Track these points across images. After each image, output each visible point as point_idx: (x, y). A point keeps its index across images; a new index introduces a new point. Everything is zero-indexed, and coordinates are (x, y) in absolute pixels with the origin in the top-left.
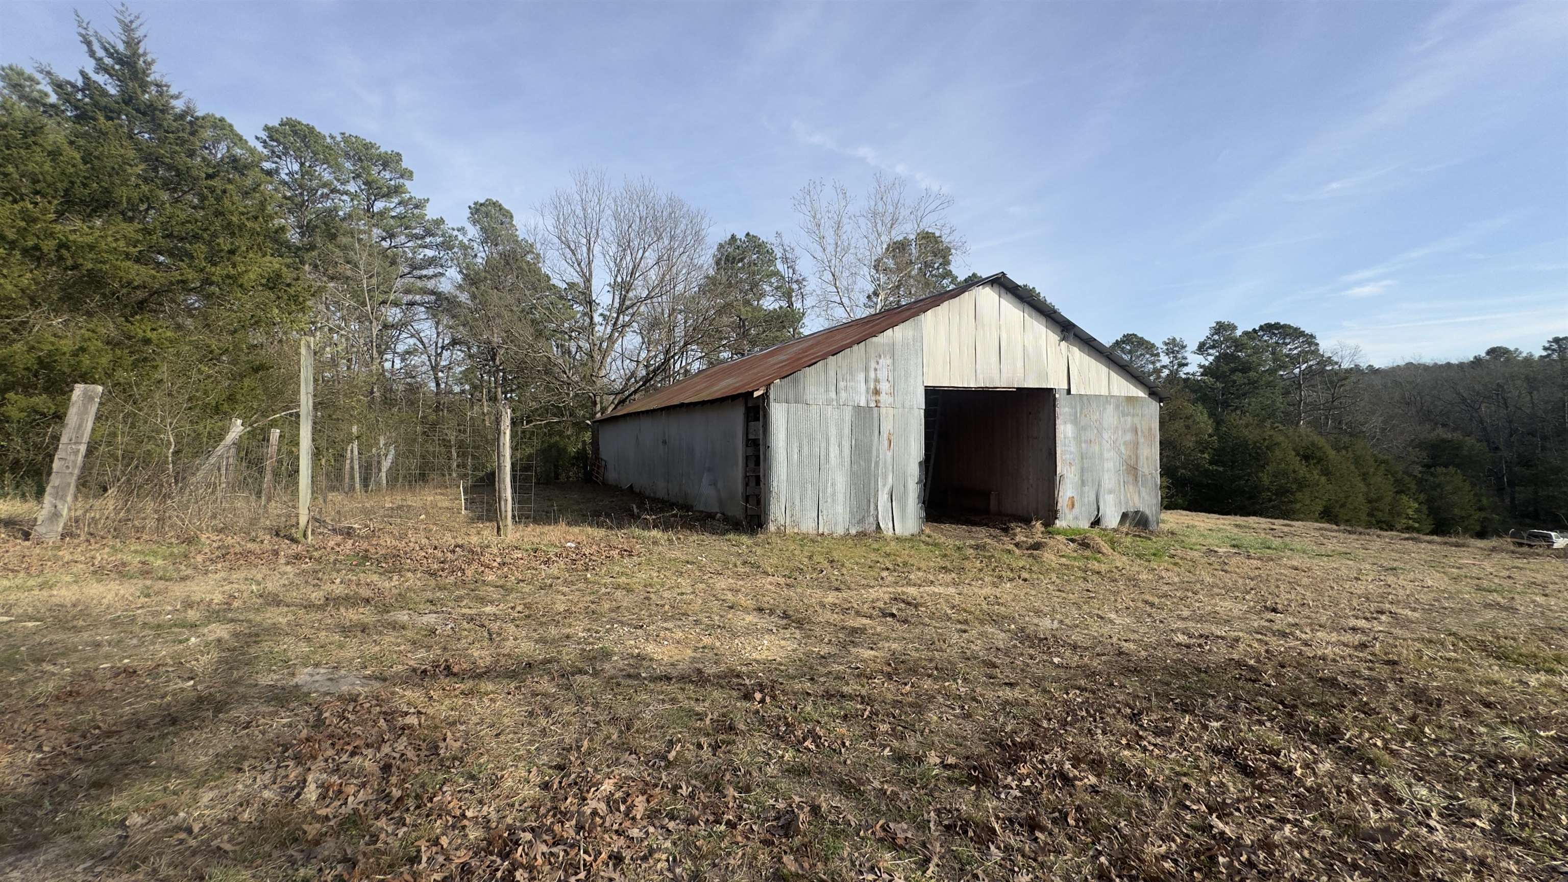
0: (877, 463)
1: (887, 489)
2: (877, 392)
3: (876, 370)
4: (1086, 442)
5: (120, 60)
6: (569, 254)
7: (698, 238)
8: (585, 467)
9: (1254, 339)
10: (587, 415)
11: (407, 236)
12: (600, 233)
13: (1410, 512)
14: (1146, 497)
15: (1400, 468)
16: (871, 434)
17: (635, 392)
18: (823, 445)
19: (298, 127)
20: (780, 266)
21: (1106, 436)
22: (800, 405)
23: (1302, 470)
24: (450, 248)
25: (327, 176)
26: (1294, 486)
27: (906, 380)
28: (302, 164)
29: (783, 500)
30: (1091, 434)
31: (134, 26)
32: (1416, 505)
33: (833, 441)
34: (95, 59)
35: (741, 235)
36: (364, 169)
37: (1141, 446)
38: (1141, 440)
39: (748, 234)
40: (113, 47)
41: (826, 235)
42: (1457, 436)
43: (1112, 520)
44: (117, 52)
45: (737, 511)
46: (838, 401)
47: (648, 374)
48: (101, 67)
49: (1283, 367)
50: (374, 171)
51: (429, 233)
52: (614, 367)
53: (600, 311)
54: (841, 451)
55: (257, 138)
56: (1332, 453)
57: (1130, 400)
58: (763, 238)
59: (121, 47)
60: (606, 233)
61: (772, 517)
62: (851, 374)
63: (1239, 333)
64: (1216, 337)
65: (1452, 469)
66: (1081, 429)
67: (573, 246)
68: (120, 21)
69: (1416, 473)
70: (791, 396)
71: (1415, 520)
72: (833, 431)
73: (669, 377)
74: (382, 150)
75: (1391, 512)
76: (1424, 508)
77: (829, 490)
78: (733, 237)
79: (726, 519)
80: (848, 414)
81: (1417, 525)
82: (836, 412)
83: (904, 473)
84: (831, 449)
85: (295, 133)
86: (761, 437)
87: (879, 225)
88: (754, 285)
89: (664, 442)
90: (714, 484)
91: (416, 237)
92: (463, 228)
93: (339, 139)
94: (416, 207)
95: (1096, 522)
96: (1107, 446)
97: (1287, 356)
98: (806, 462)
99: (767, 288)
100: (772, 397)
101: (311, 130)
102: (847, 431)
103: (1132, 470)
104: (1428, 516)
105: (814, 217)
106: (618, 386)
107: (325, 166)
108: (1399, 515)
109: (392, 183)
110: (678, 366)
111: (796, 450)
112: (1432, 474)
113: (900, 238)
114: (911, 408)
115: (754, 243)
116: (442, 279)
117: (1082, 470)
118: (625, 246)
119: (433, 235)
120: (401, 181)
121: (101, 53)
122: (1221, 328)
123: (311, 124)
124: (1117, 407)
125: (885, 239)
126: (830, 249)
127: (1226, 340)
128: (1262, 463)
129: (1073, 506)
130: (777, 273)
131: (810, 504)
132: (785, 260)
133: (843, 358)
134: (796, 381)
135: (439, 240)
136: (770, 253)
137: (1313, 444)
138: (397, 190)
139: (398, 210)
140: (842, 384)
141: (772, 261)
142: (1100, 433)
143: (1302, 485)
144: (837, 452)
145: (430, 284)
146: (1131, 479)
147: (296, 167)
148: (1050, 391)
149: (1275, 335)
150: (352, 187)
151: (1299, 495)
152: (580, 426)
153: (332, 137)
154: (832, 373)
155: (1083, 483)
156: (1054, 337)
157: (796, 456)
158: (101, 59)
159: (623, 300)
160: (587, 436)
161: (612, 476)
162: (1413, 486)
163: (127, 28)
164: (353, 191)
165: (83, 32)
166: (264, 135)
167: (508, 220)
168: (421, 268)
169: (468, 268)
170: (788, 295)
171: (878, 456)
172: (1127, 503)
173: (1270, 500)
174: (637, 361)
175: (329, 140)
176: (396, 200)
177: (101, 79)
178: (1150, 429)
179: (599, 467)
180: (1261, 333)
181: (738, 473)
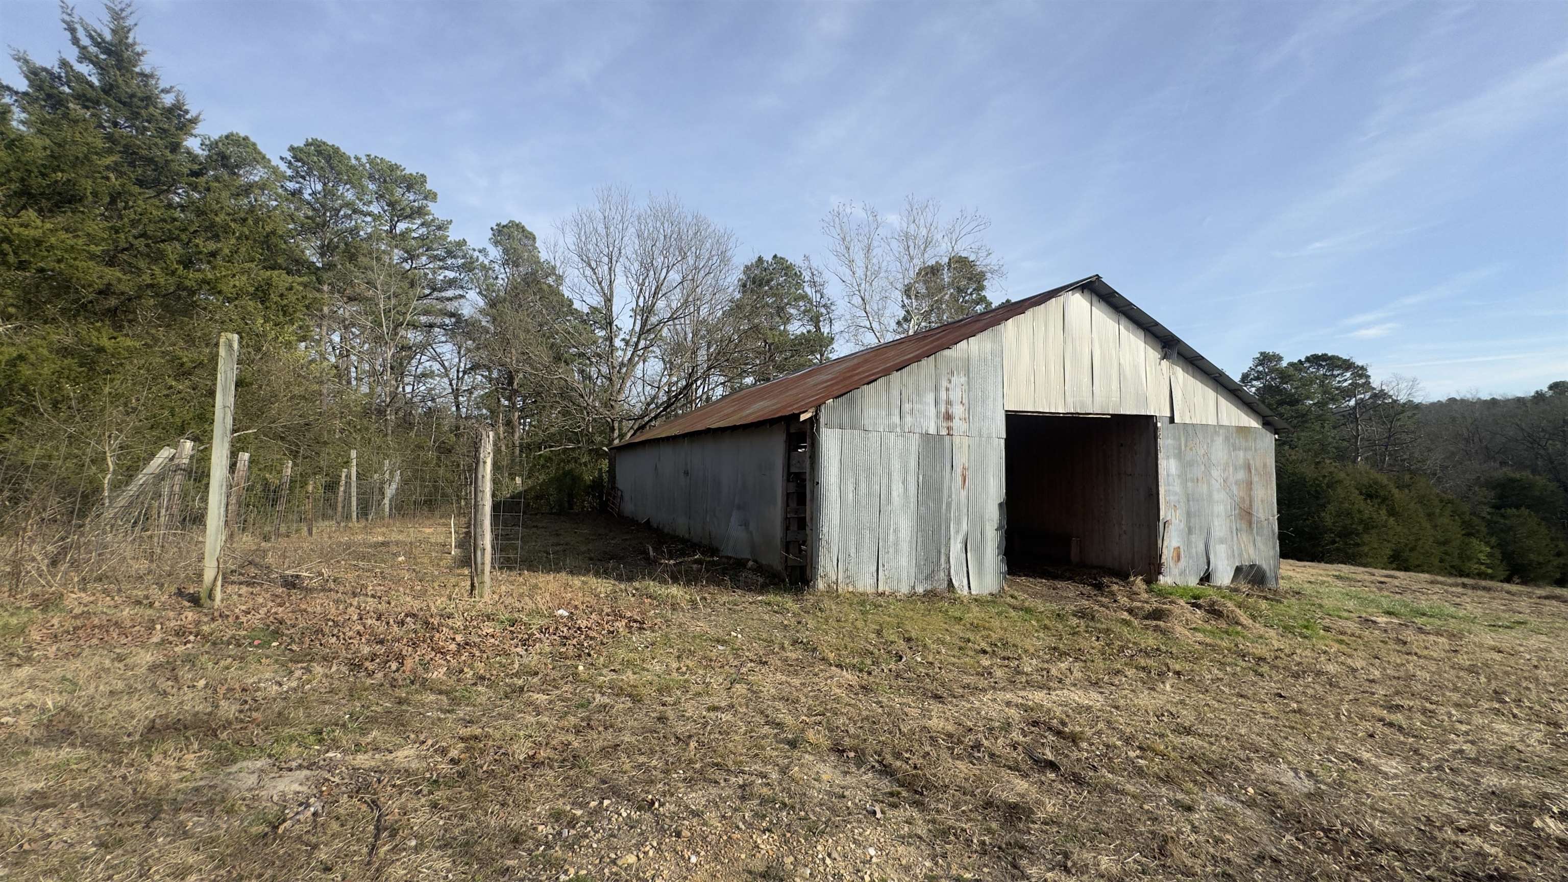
0: (949, 505)
1: (960, 538)
2: (949, 417)
3: (947, 389)
4: (1192, 480)
5: (107, 51)
6: (588, 272)
7: (724, 259)
8: (600, 497)
9: (1300, 370)
10: (606, 442)
11: (429, 257)
12: (623, 251)
13: (1482, 557)
14: (1262, 547)
15: (1466, 508)
16: (943, 469)
17: (656, 417)
18: (885, 481)
19: (323, 147)
20: (809, 290)
21: (1215, 473)
22: (856, 432)
23: (1368, 509)
24: (471, 270)
25: (350, 195)
26: (1360, 528)
27: (983, 402)
28: (325, 184)
29: (835, 550)
30: (1198, 471)
31: (124, 14)
32: (1488, 549)
33: (896, 477)
34: (79, 46)
35: (768, 257)
36: (387, 189)
37: (1255, 486)
38: (1255, 479)
39: (775, 256)
40: (99, 35)
41: (856, 258)
42: (1527, 474)
43: (1224, 576)
44: (103, 40)
45: (774, 559)
46: (902, 427)
47: (669, 399)
48: (85, 56)
49: (1333, 400)
50: (398, 192)
51: (450, 254)
52: (634, 392)
53: (622, 336)
54: (906, 489)
55: (282, 158)
56: (1395, 491)
57: (1243, 431)
58: (791, 260)
59: (108, 37)
60: (628, 251)
61: (821, 571)
62: (918, 395)
63: (1284, 364)
64: (1260, 368)
65: (1524, 511)
66: (1186, 465)
67: (593, 264)
68: (108, 8)
69: (1484, 514)
70: (846, 419)
71: (1488, 566)
72: (896, 465)
73: (691, 403)
74: (407, 172)
75: (1460, 557)
76: (1498, 553)
77: (891, 537)
78: (760, 259)
79: (760, 569)
80: (914, 443)
81: (1490, 571)
82: (900, 441)
83: (982, 517)
84: (894, 487)
85: (319, 153)
86: (808, 471)
87: (911, 248)
88: (780, 310)
89: (686, 473)
90: (745, 524)
91: (436, 258)
92: (484, 249)
93: (364, 160)
94: (439, 228)
95: (1206, 578)
96: (1216, 485)
97: (1337, 388)
98: (864, 502)
99: (793, 311)
100: (822, 420)
101: (336, 150)
102: (913, 464)
103: (1246, 514)
104: (1502, 561)
105: (844, 239)
106: (637, 411)
107: (348, 186)
108: (1469, 559)
109: (416, 204)
110: (700, 392)
111: (851, 487)
112: (1503, 516)
113: (932, 262)
114: (989, 437)
115: (782, 266)
116: (463, 300)
117: (1189, 515)
118: (647, 266)
119: (455, 257)
120: (425, 202)
121: (85, 41)
122: (1265, 359)
123: (337, 145)
124: (1227, 439)
125: (918, 263)
126: (860, 272)
127: (1272, 371)
128: (1322, 502)
129: (1179, 559)
130: (804, 297)
131: (867, 554)
132: (813, 284)
133: (909, 374)
134: (852, 403)
135: (461, 261)
136: (798, 275)
137: (1376, 483)
138: (420, 212)
139: (420, 232)
140: (907, 407)
141: (799, 285)
142: (1207, 472)
143: (1368, 526)
144: (901, 490)
145: (451, 306)
146: (1244, 526)
147: (319, 187)
148: (1149, 418)
149: (1323, 367)
150: (375, 208)
151: (1366, 538)
152: (597, 454)
153: (357, 158)
154: (895, 393)
155: (1190, 531)
156: (1153, 355)
157: (851, 495)
158: (85, 48)
159: (644, 324)
160: (605, 464)
161: (628, 508)
162: (1484, 529)
163: (117, 16)
164: (376, 212)
165: (67, 18)
166: (288, 156)
167: (531, 242)
168: (441, 290)
169: (488, 289)
170: (816, 320)
171: (950, 496)
172: (1240, 555)
173: (1334, 542)
174: (659, 388)
175: (353, 162)
176: (419, 222)
177: (85, 69)
178: (1265, 465)
179: (614, 498)
180: (1307, 365)
181: (776, 513)
